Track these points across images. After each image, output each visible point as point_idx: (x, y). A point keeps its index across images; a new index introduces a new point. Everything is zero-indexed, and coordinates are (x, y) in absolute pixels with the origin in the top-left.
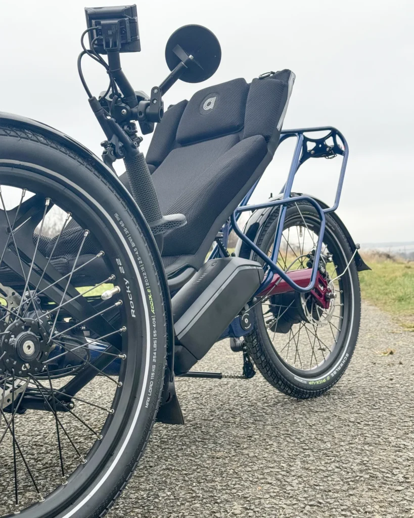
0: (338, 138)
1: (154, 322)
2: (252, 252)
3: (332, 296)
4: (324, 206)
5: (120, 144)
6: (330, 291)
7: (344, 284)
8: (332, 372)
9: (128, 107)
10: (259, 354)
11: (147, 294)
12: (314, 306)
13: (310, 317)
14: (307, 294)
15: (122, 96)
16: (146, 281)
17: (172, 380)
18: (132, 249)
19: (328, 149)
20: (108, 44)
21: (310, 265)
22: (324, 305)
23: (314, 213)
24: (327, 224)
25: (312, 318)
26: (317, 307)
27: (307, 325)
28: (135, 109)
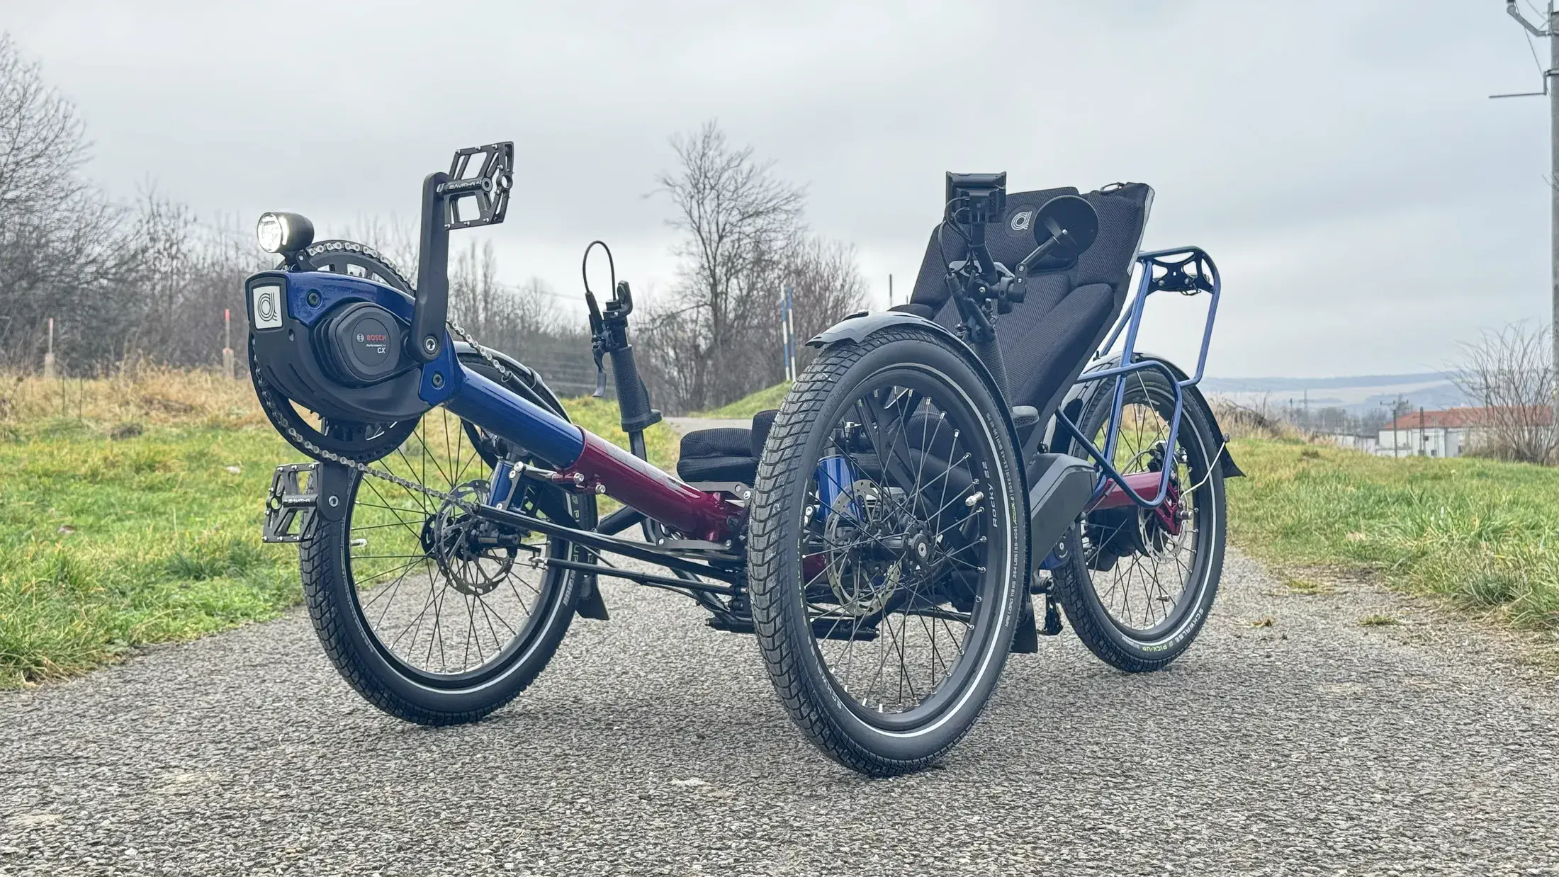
0: (1204, 263)
1: (1016, 534)
2: (1073, 439)
3: (1185, 516)
4: (1183, 377)
5: (978, 328)
6: (1182, 509)
7: (1200, 497)
8: (1178, 635)
9: (987, 284)
10: (1074, 598)
11: (1010, 502)
12: (1157, 530)
13: (1149, 547)
14: (1148, 511)
15: (980, 270)
16: (1010, 487)
17: (1029, 600)
18: (999, 452)
19: (1187, 280)
20: (975, 217)
21: (1153, 467)
22: (1173, 531)
23: (1162, 383)
24: (1184, 406)
25: (1152, 548)
26: (1161, 531)
27: (1143, 560)
28: (995, 287)
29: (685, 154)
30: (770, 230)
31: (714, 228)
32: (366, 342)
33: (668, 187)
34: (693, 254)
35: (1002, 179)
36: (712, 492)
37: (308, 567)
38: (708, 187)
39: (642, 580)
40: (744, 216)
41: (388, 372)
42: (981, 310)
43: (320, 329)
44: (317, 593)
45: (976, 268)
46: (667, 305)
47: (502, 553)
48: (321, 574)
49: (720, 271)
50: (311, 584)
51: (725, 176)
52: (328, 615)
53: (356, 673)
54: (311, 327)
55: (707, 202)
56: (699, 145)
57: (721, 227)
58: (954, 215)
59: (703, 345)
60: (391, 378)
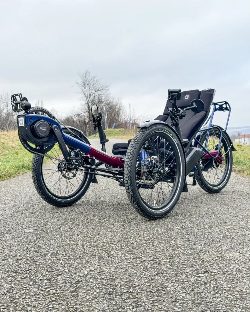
0: (227, 105)
2: (198, 144)
3: (223, 160)
4: (222, 129)
5: (175, 122)
6: (222, 158)
7: (227, 156)
8: (221, 186)
9: (177, 113)
10: (198, 175)
12: (217, 163)
13: (215, 166)
14: (215, 159)
19: (223, 108)
20: (174, 99)
21: (216, 149)
22: (220, 163)
24: (223, 135)
26: (218, 163)
27: (214, 169)
28: (179, 114)
29: (81, 77)
30: (102, 94)
31: (88, 94)
32: (42, 129)
33: (77, 84)
34: (83, 100)
35: (180, 91)
36: (118, 158)
38: (87, 84)
40: (96, 91)
41: (47, 135)
42: (176, 119)
43: (32, 127)
45: (175, 110)
46: (78, 112)
49: (90, 104)
51: (91, 82)
54: (30, 126)
55: (86, 88)
56: (85, 75)
57: (90, 93)
58: (170, 98)
59: (87, 121)
60: (48, 136)
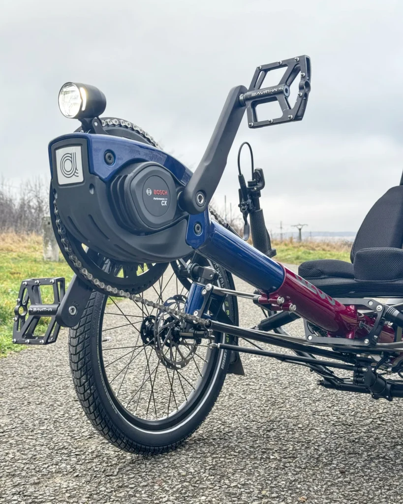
32: (153, 195)
36: (349, 305)
37: (75, 359)
39: (283, 358)
43: (116, 183)
44: (81, 376)
47: (191, 341)
48: (84, 364)
50: (78, 370)
52: (89, 391)
53: (106, 429)
54: (108, 181)
60: (169, 227)
